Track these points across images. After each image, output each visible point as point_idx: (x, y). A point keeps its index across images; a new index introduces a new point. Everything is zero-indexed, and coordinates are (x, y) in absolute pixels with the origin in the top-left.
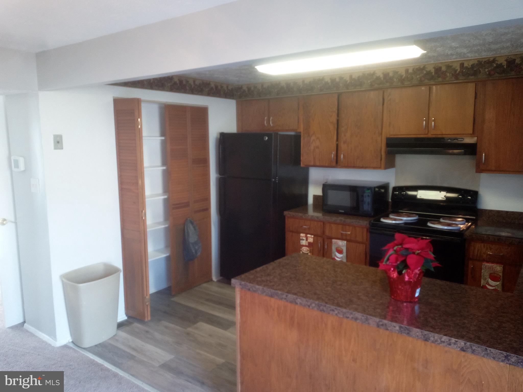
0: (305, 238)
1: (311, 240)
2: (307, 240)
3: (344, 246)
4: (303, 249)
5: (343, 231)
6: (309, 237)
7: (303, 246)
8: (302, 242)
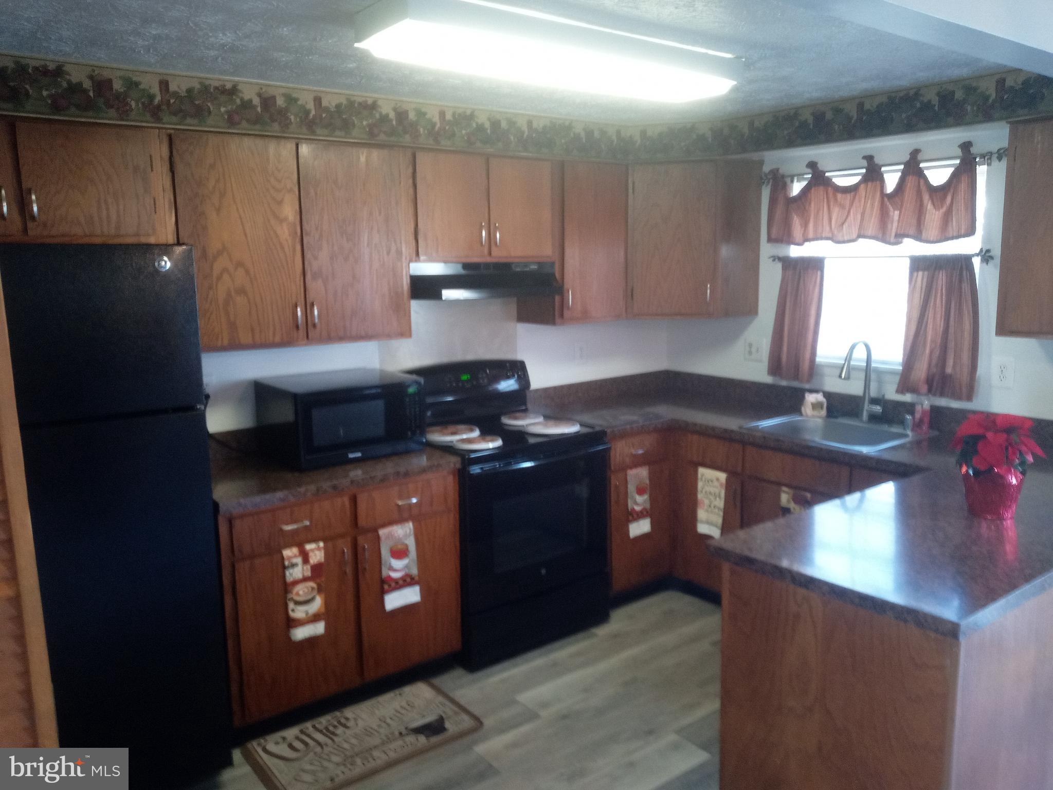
0: (299, 560)
1: (317, 552)
2: (306, 560)
3: (410, 535)
4: (298, 594)
5: (401, 498)
6: (312, 550)
7: (296, 583)
8: (291, 575)
